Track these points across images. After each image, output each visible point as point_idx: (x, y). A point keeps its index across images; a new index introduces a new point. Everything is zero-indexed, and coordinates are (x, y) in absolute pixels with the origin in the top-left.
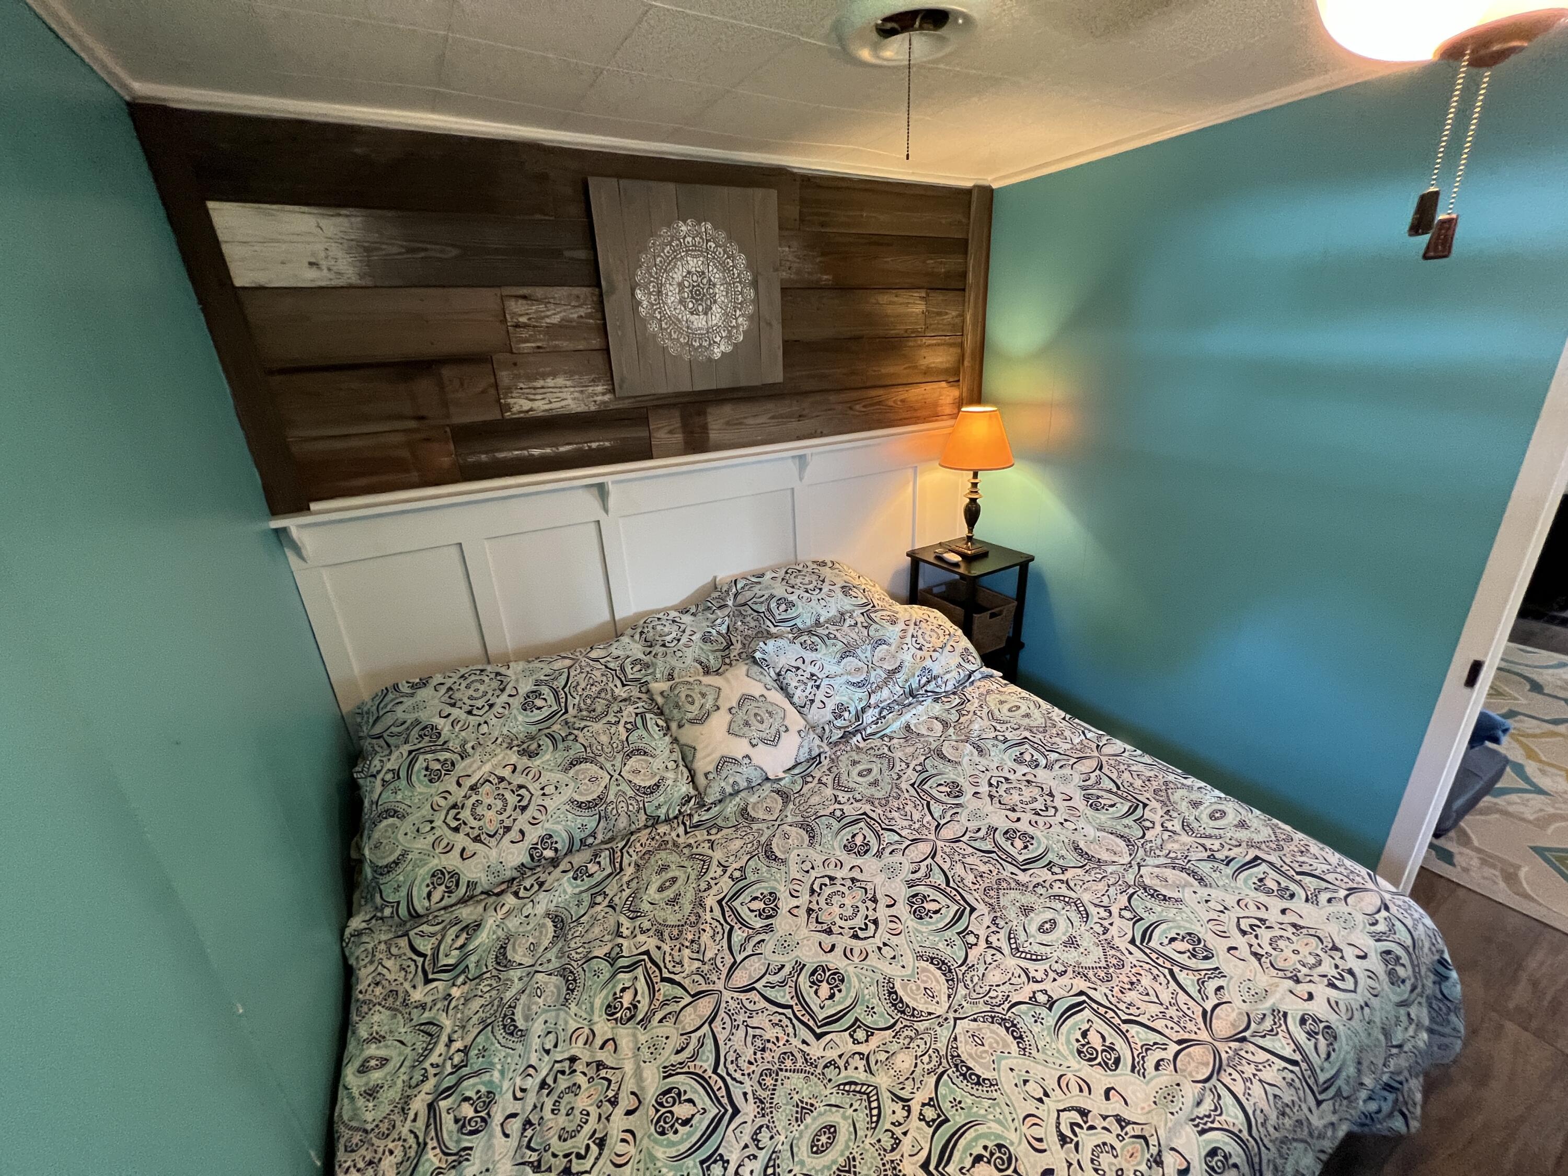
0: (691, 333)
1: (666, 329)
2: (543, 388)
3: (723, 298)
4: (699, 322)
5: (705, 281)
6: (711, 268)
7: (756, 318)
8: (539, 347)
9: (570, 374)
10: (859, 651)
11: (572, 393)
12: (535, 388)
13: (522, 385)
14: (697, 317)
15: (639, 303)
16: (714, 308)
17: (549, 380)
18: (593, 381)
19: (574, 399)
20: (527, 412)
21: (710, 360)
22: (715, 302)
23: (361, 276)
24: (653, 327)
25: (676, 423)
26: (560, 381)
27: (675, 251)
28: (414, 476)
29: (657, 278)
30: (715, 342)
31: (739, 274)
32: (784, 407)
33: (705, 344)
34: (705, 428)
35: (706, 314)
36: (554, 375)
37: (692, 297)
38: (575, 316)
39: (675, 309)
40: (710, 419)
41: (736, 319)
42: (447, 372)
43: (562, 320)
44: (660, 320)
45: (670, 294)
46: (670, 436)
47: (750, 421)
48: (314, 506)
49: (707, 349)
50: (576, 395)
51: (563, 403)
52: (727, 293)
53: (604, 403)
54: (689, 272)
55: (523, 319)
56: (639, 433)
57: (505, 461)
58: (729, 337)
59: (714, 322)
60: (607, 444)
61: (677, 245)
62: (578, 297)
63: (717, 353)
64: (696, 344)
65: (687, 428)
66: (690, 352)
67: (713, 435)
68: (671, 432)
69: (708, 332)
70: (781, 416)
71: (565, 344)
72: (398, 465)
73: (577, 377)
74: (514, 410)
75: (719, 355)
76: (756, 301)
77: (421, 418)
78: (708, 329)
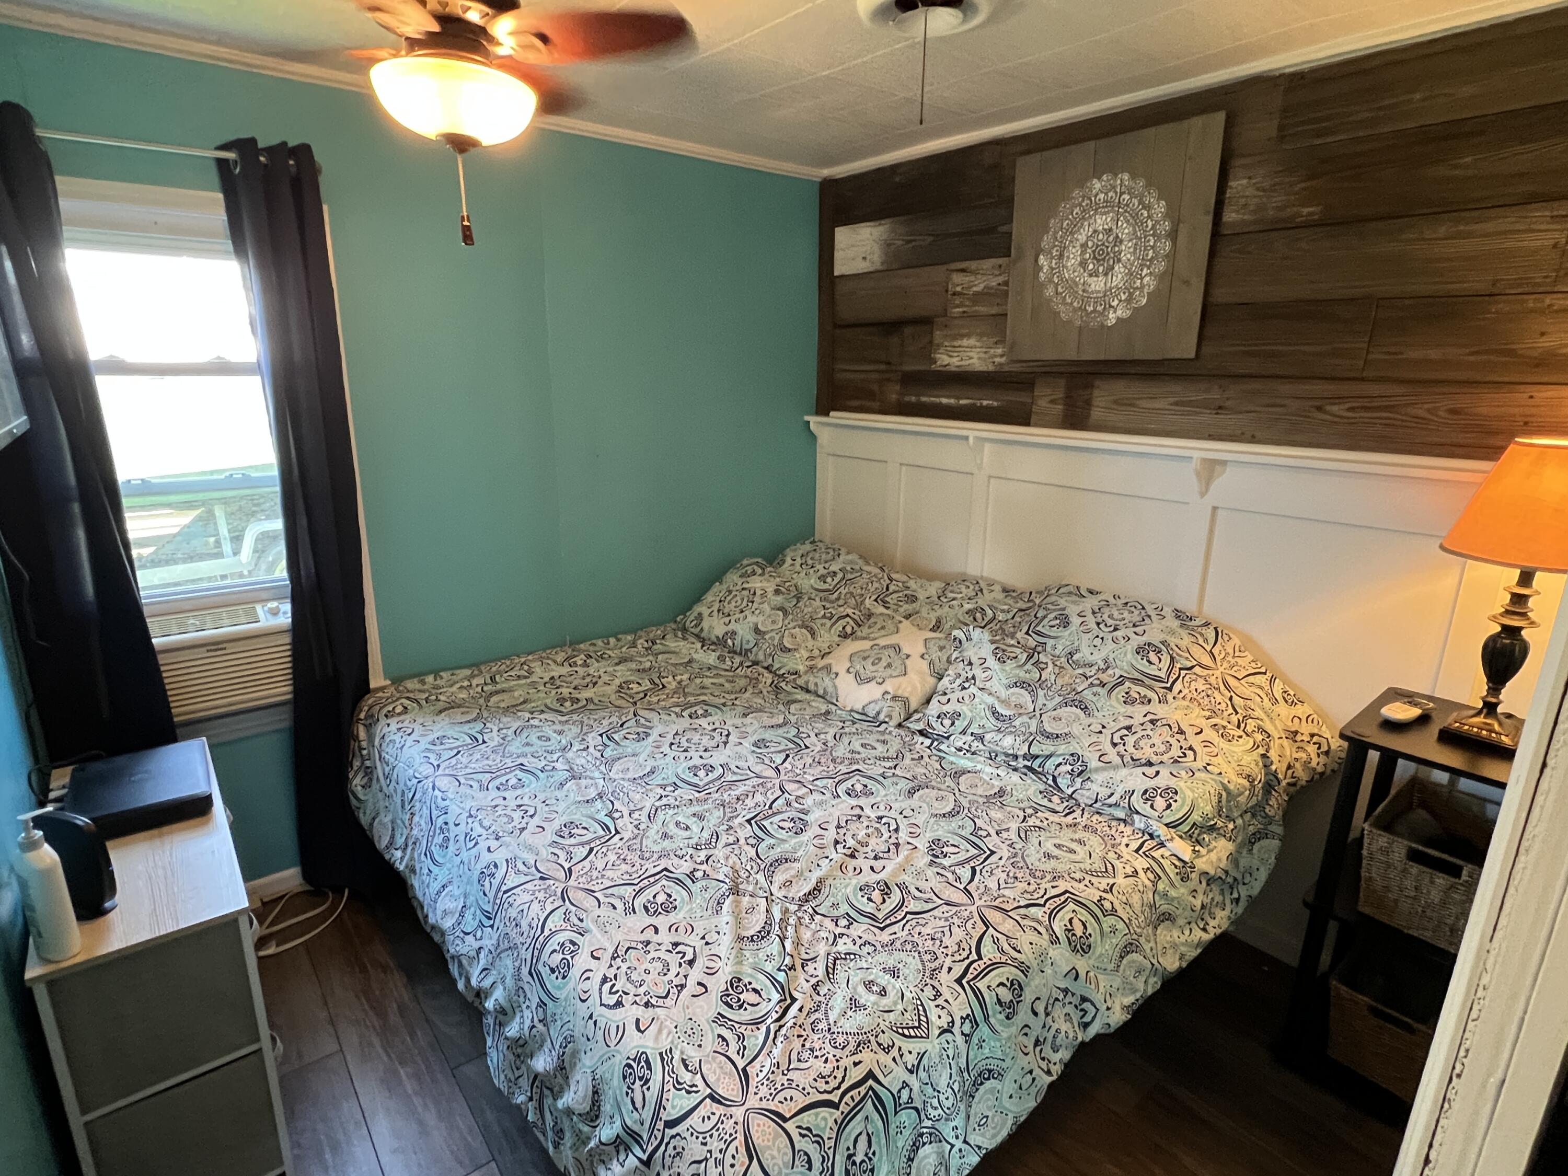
0: (1087, 297)
1: (1061, 293)
2: (960, 346)
3: (1129, 256)
4: (1097, 284)
5: (1111, 239)
6: (1120, 223)
7: (1168, 278)
8: (964, 312)
9: (981, 335)
10: (1041, 693)
11: (979, 352)
12: (954, 347)
13: (946, 344)
14: (1095, 279)
15: (1041, 268)
16: (1116, 268)
17: (965, 340)
18: (996, 343)
19: (979, 358)
20: (946, 366)
21: (1103, 326)
22: (1119, 261)
23: (882, 263)
24: (1050, 291)
25: (1060, 394)
26: (972, 341)
27: (1084, 211)
28: (876, 405)
29: (1061, 242)
30: (1111, 306)
31: (1153, 226)
32: (1194, 393)
33: (1100, 308)
34: (1088, 403)
35: (1106, 274)
36: (968, 336)
37: (1095, 258)
38: (994, 284)
39: (1074, 272)
40: (1096, 392)
41: (1142, 279)
42: (908, 330)
43: (985, 287)
44: (1057, 284)
45: (1072, 256)
46: (1051, 406)
47: (1143, 403)
48: (832, 414)
49: (1101, 314)
50: (982, 355)
51: (971, 361)
52: (1135, 249)
53: (1001, 364)
54: (1095, 231)
55: (959, 289)
56: (1023, 398)
57: (924, 405)
58: (1129, 300)
59: (1114, 284)
60: (995, 404)
61: (1087, 205)
62: (1000, 266)
63: (1112, 318)
64: (1090, 309)
65: (1069, 401)
66: (1082, 317)
67: (1096, 414)
68: (1052, 402)
69: (1104, 296)
70: (1189, 403)
71: (982, 309)
72: (871, 395)
73: (985, 339)
74: (938, 363)
75: (1114, 321)
76: (1172, 257)
77: (889, 363)
78: (1105, 292)
